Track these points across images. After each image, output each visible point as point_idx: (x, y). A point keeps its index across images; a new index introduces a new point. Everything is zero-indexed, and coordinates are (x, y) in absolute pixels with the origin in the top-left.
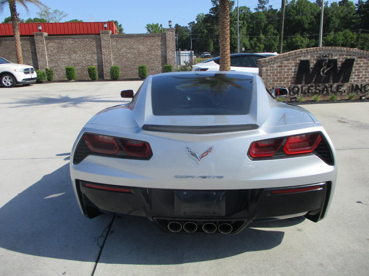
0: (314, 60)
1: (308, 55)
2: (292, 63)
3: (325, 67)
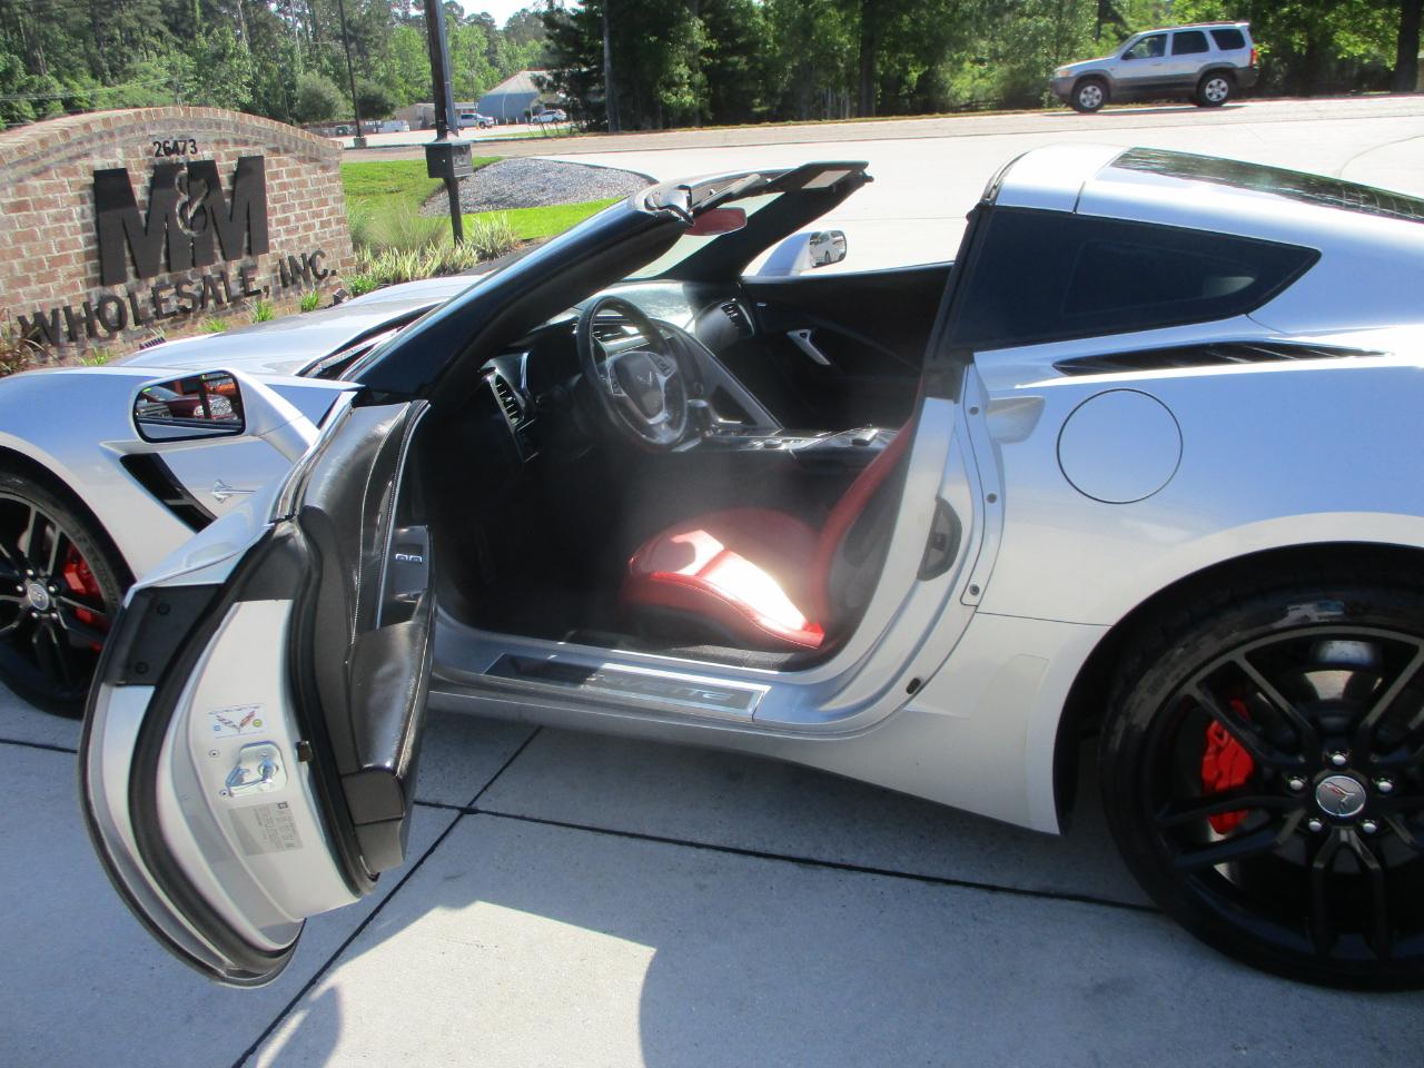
0: (139, 167)
1: (114, 144)
2: (62, 187)
3: (185, 198)
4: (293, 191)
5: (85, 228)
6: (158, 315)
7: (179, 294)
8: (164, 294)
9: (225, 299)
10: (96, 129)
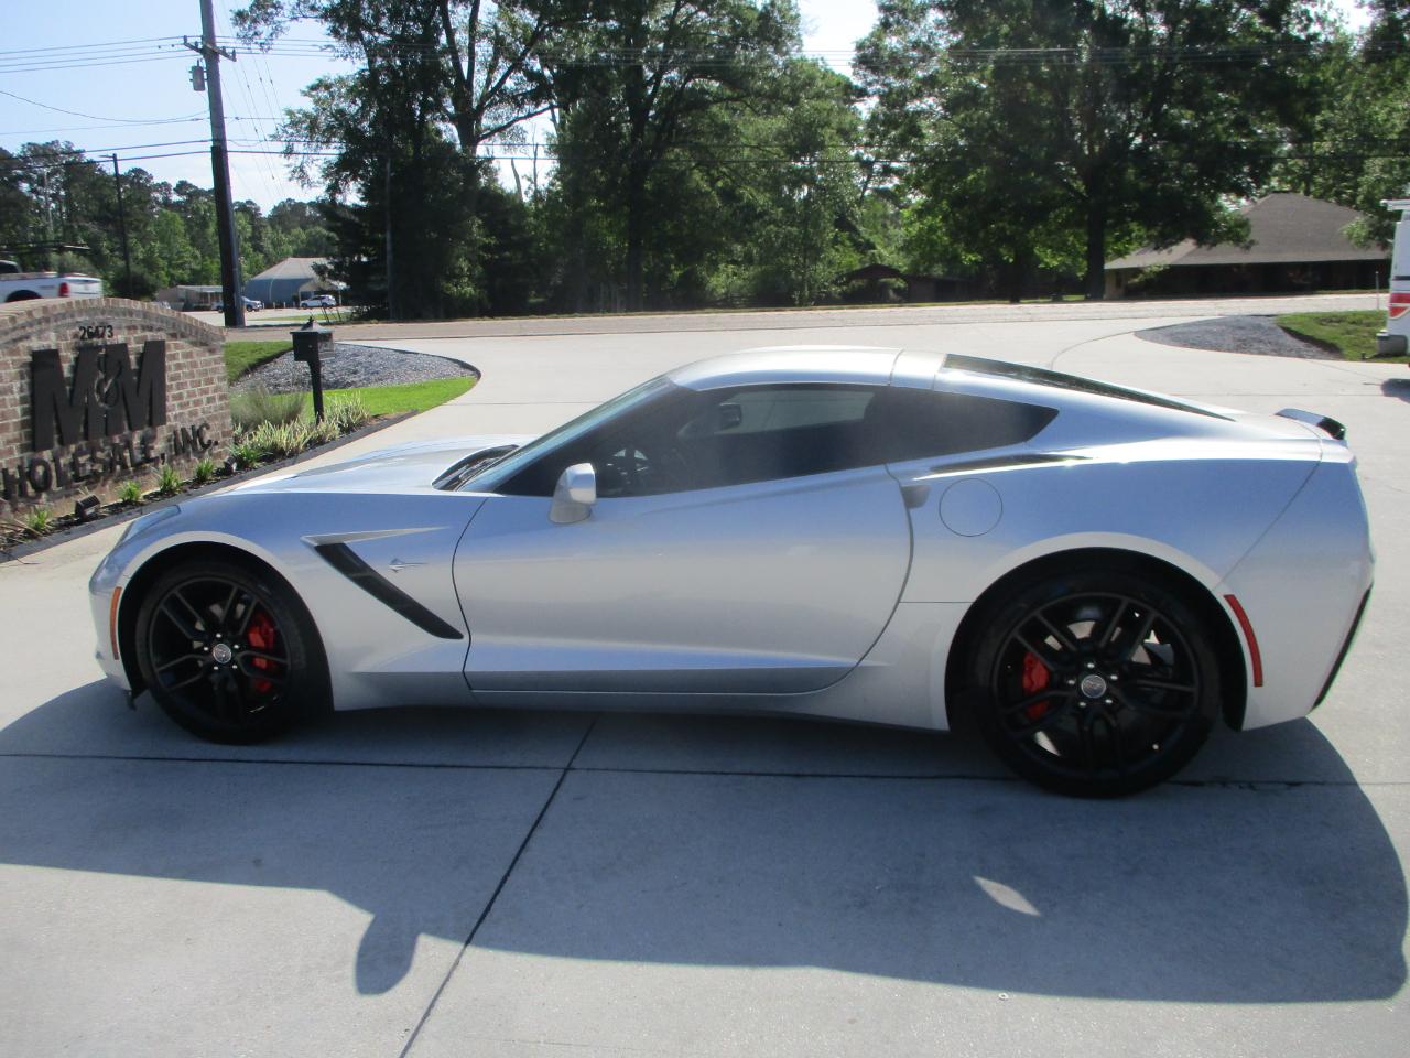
0: (68, 348)
2: (7, 365)
3: (102, 375)
4: (186, 370)
5: (23, 400)
6: (77, 478)
7: (93, 460)
8: (82, 460)
9: (129, 464)
10: (38, 315)
